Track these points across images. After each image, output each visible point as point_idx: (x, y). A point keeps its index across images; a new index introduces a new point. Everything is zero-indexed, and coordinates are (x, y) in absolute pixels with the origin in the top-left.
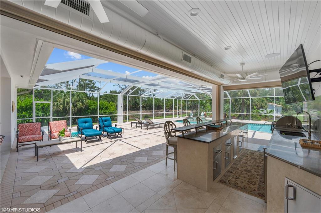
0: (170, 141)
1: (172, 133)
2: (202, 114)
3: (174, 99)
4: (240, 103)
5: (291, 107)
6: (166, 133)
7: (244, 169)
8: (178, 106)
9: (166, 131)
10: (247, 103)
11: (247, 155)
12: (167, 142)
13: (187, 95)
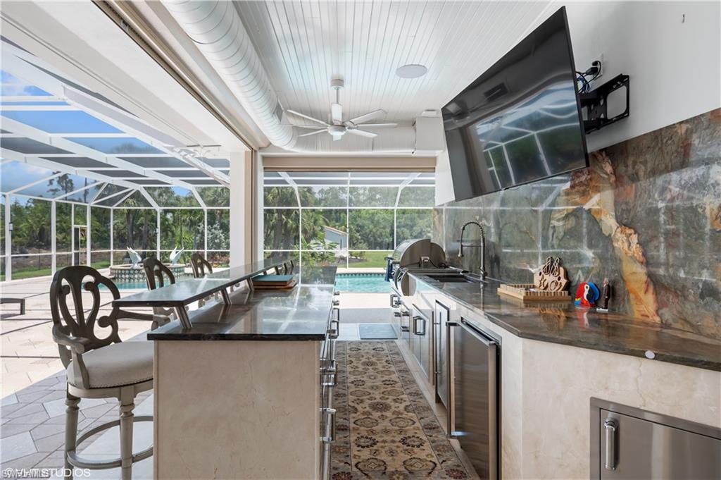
0: (92, 371)
1: (97, 328)
2: (173, 256)
3: (57, 203)
4: (271, 223)
5: (360, 237)
6: (59, 332)
7: (370, 405)
8: (76, 230)
9: (64, 323)
10: (286, 223)
11: (349, 359)
12: (80, 379)
13: (111, 188)
